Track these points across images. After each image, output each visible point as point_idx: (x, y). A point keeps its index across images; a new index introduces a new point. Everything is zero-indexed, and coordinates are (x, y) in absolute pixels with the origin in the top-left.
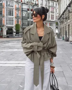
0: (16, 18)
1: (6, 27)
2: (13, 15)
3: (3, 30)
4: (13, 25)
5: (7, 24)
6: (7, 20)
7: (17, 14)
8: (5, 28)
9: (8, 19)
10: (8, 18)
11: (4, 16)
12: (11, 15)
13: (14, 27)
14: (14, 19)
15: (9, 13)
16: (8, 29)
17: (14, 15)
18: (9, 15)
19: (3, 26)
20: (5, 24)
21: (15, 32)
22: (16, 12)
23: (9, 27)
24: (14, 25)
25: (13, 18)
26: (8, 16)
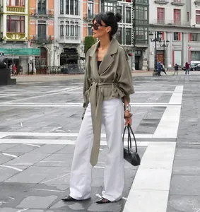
0: (85, 20)
1: (58, 45)
2: (77, 14)
4: (77, 39)
5: (62, 35)
6: (62, 26)
7: (89, 11)
8: (57, 48)
9: (65, 24)
10: (65, 20)
12: (72, 13)
13: (82, 45)
14: (82, 24)
15: (67, 7)
16: (65, 49)
17: (82, 13)
18: (67, 13)
20: (56, 35)
21: (83, 59)
22: (85, 5)
23: (67, 44)
24: (80, 40)
25: (79, 21)
26: (65, 15)
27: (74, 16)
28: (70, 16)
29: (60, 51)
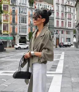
0: (29, 25)
1: (18, 36)
2: (26, 23)
3: (16, 39)
4: (26, 33)
5: (20, 32)
6: (20, 28)
7: (31, 22)
9: (21, 27)
10: (21, 26)
11: (17, 24)
12: (24, 23)
13: (28, 36)
14: (28, 27)
15: (22, 20)
16: (21, 37)
17: (28, 23)
19: (16, 34)
20: (18, 32)
21: (28, 41)
22: (29, 20)
23: (22, 35)
26: (21, 24)
27: (25, 24)
28: (23, 24)
29: (19, 38)
